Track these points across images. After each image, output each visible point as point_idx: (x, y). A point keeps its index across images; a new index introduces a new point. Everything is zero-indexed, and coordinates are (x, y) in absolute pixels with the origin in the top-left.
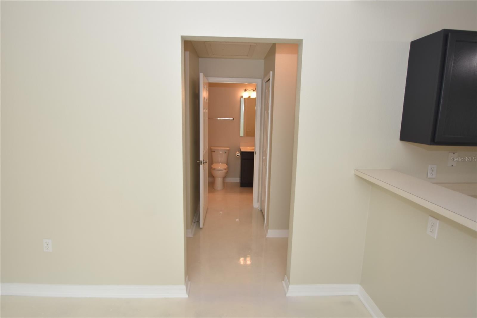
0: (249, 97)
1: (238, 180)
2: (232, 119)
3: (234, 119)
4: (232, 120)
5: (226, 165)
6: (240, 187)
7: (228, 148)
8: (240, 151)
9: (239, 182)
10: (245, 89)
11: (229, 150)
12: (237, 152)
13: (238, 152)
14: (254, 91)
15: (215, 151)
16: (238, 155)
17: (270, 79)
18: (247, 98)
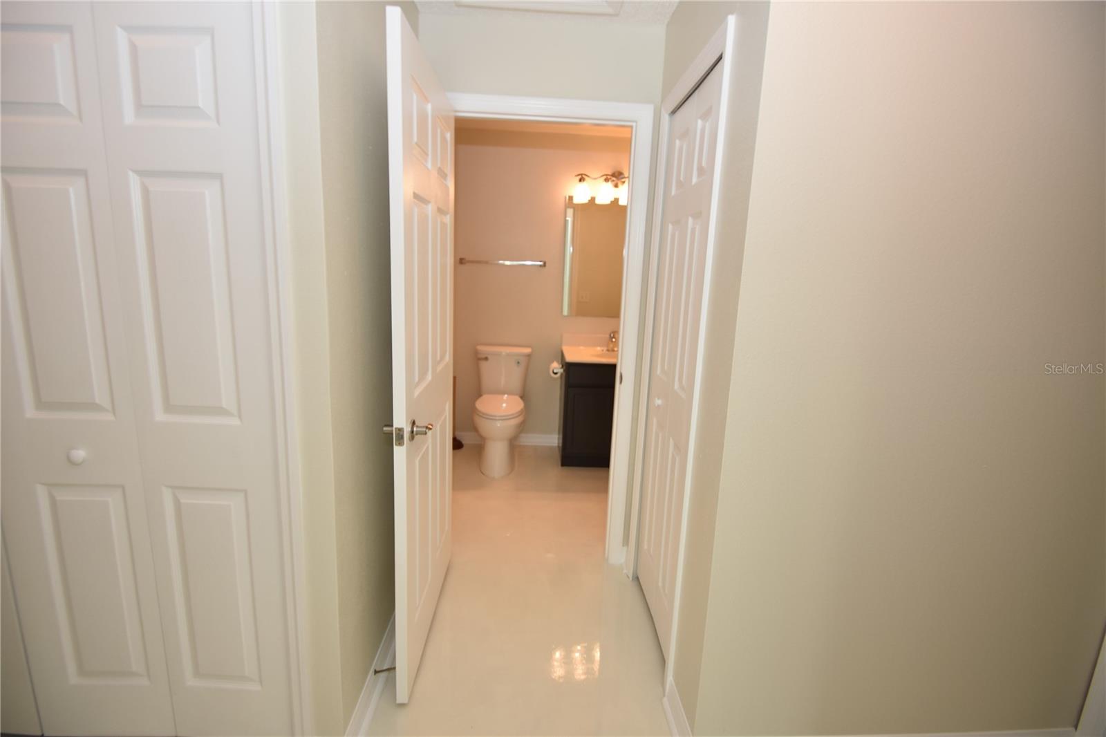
0: (593, 199)
1: (553, 440)
2: (541, 263)
3: (547, 265)
4: (541, 266)
5: (517, 398)
6: (560, 467)
7: (528, 350)
8: (562, 362)
9: (556, 445)
10: (582, 175)
11: (529, 356)
12: (553, 362)
13: (558, 362)
14: (607, 180)
15: (489, 357)
16: (556, 373)
17: (720, 58)
18: (586, 204)
